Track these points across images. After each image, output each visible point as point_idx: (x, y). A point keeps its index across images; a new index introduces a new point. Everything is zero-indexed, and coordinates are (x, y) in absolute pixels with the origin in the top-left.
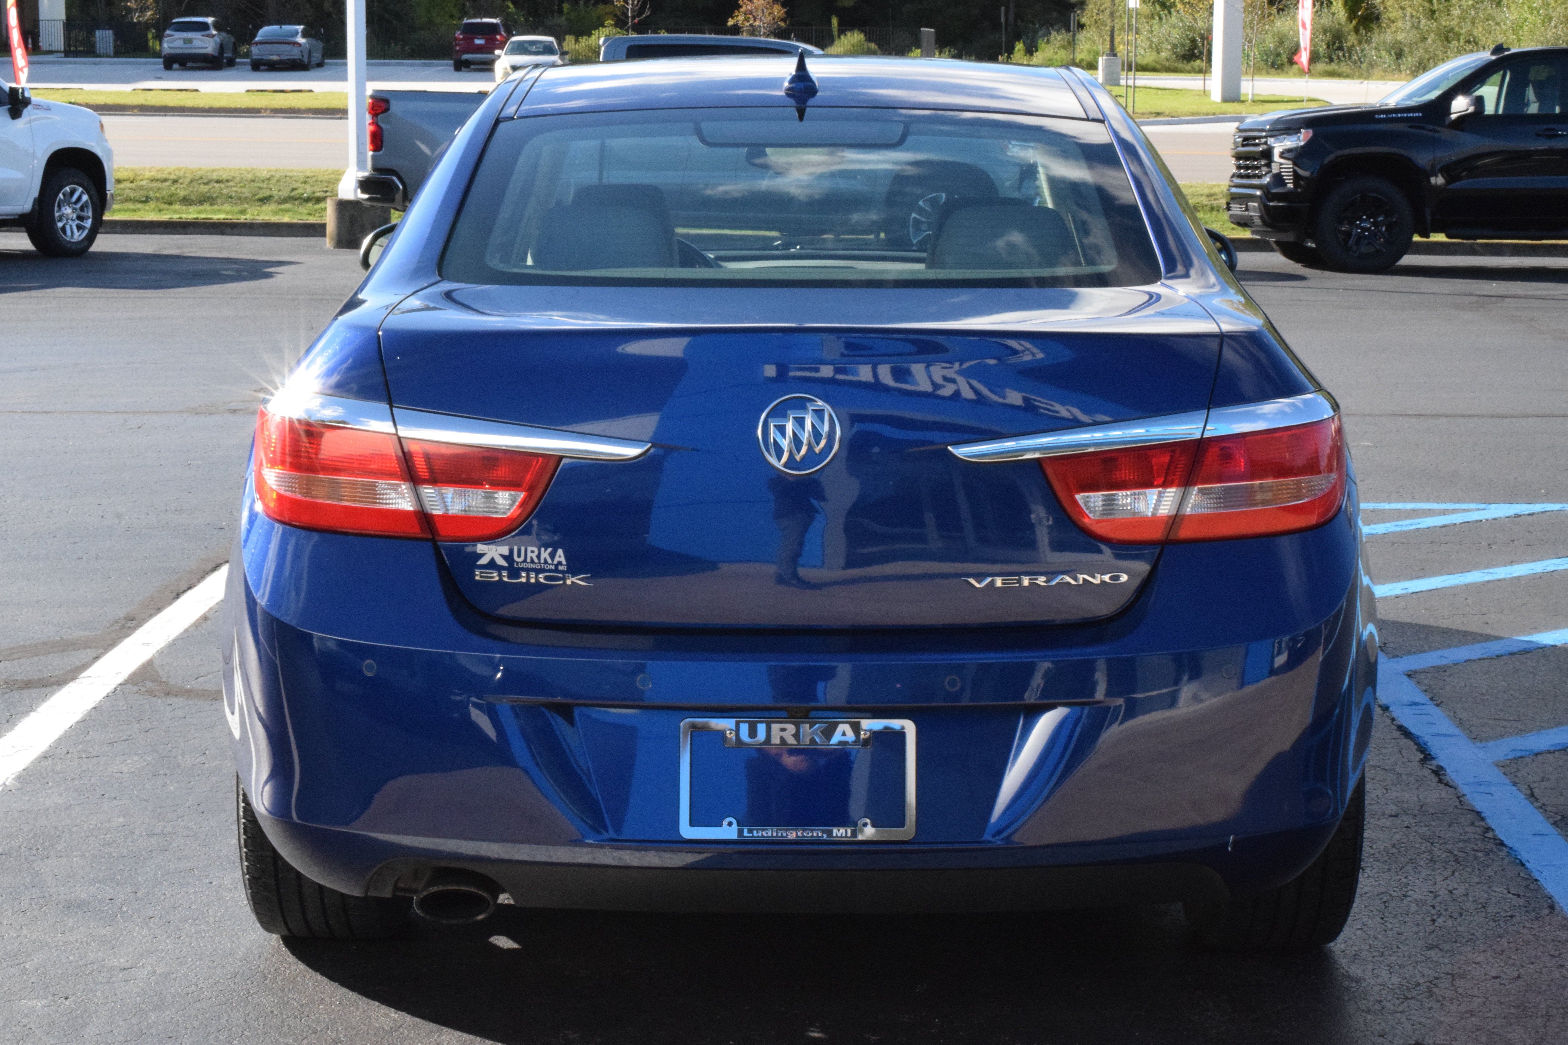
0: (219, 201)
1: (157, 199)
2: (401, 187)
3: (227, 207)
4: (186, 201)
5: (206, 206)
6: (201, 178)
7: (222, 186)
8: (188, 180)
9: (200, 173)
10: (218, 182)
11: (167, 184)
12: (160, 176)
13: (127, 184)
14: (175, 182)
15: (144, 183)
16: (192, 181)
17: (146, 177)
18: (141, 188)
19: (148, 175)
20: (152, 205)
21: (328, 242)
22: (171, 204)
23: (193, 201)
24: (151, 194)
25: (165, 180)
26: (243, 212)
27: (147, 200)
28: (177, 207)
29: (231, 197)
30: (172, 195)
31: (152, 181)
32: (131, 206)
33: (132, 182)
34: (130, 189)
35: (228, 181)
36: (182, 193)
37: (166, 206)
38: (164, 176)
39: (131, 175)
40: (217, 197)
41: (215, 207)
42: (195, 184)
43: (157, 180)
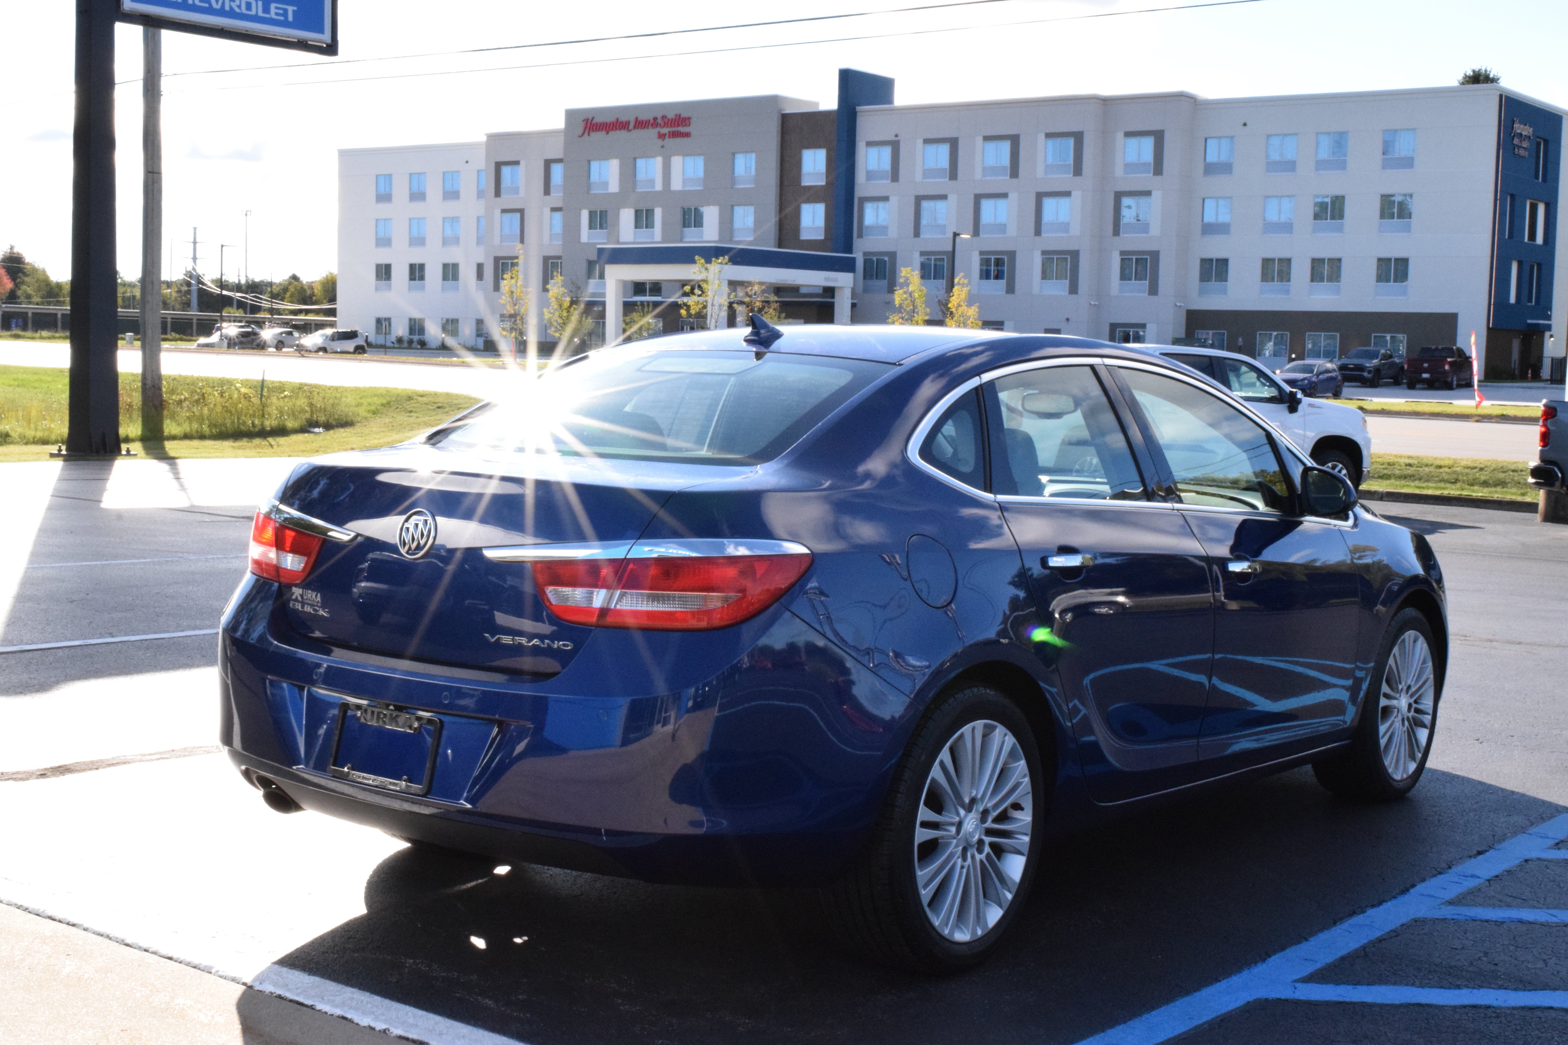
0: (1509, 485)
1: (1464, 481)
2: (1560, 475)
3: (1514, 490)
4: (1485, 484)
5: (1499, 489)
6: (1502, 467)
7: (1516, 474)
8: (1492, 468)
9: (1501, 465)
10: (1514, 471)
11: (1475, 470)
12: (1471, 465)
13: (1447, 470)
14: (1481, 469)
15: (1458, 469)
16: (1494, 470)
17: (1462, 464)
18: (1455, 472)
19: (1464, 463)
20: (1458, 485)
21: (1538, 517)
22: (1472, 485)
23: (1490, 484)
24: (1460, 477)
25: (1475, 468)
26: (1523, 494)
27: (1456, 481)
28: (1476, 488)
29: (1519, 483)
30: (1475, 479)
31: (1465, 468)
32: (1442, 485)
33: (1450, 468)
34: (1446, 473)
35: (1522, 471)
36: (1483, 478)
37: (1466, 486)
38: (1475, 465)
39: (1451, 463)
40: (1509, 482)
41: (1505, 490)
42: (1496, 472)
43: (1468, 468)
